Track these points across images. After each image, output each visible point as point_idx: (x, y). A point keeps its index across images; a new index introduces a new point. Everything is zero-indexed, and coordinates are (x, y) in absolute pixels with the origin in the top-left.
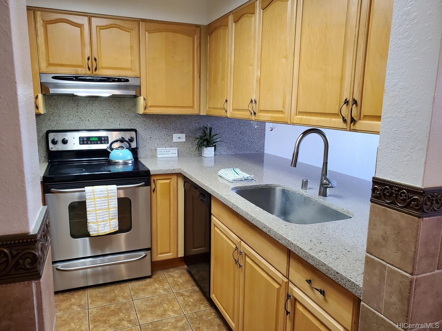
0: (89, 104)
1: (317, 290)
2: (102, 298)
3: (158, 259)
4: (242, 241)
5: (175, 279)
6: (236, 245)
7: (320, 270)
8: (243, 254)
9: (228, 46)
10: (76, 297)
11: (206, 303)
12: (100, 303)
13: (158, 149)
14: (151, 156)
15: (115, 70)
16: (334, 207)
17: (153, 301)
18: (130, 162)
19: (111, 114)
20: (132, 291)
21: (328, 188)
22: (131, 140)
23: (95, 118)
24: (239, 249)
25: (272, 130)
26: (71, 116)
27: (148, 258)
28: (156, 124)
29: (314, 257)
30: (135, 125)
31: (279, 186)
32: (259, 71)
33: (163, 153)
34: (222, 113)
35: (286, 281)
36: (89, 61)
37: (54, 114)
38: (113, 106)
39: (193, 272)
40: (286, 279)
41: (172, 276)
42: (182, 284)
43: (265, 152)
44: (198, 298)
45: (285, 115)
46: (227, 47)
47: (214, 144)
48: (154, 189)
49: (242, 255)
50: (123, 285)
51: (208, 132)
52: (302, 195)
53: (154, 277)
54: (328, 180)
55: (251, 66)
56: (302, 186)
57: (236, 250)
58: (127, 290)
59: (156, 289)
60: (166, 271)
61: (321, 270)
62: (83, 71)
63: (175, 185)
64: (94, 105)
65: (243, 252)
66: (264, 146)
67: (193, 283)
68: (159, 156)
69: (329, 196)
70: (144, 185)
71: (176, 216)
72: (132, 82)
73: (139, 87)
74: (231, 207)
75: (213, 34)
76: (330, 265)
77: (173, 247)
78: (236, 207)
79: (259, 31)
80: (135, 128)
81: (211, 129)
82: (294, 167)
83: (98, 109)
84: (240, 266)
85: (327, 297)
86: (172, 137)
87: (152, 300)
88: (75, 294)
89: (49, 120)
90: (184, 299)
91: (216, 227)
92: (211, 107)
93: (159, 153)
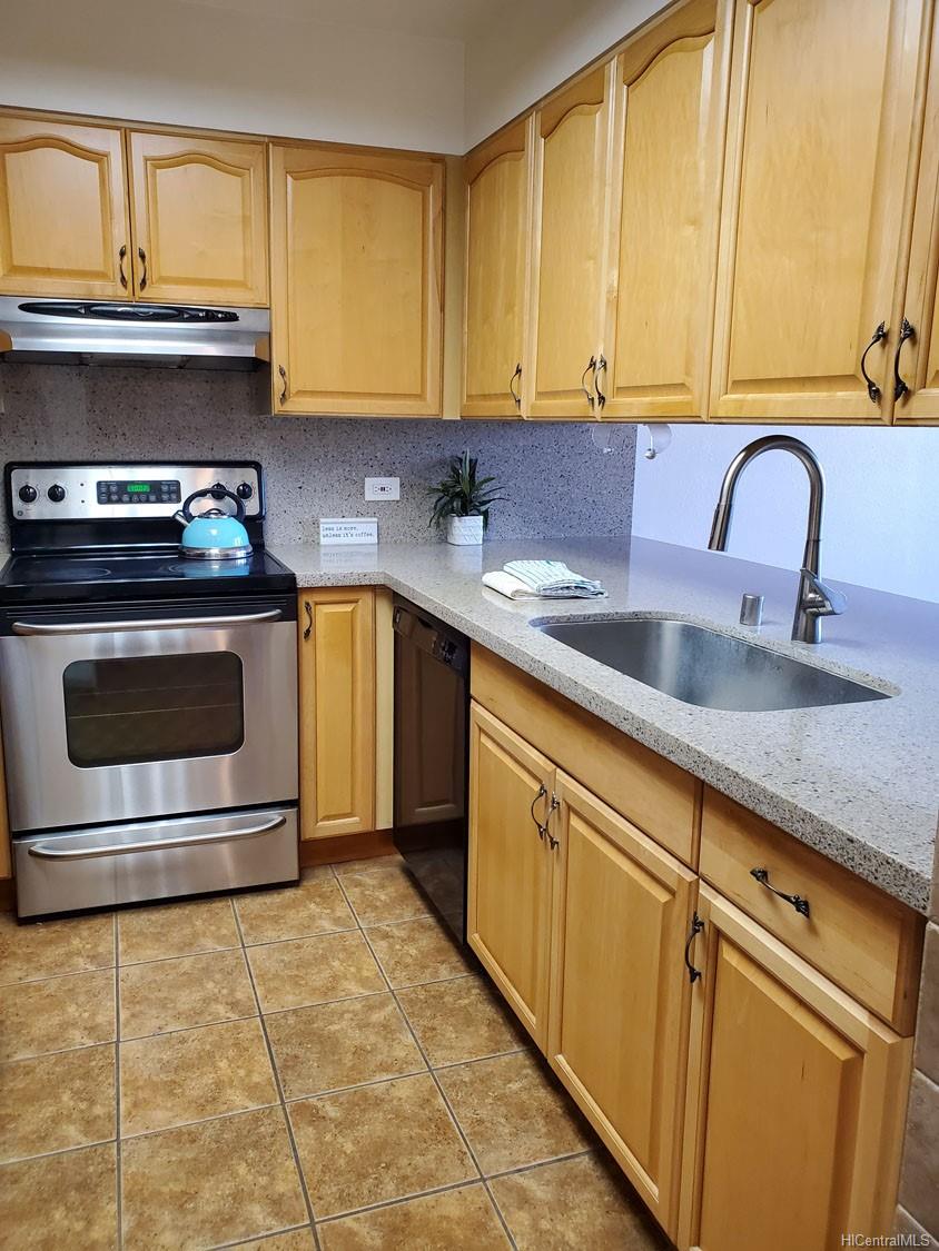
0: (126, 388)
1: (787, 898)
2: (158, 940)
3: (319, 834)
4: (558, 770)
5: (367, 892)
6: (540, 781)
7: (795, 835)
8: (563, 805)
9: (525, 208)
10: (85, 933)
11: (455, 959)
12: (149, 952)
13: (322, 520)
14: (301, 541)
15: (197, 288)
16: (840, 672)
17: (302, 950)
18: (241, 554)
19: (189, 417)
20: (243, 922)
21: (820, 618)
22: (245, 492)
23: (142, 429)
24: (551, 793)
25: (652, 457)
27: (290, 830)
28: (316, 449)
29: (777, 797)
30: (256, 450)
31: (673, 617)
32: (616, 273)
33: (335, 532)
34: (507, 409)
35: (689, 880)
36: (125, 258)
37: (28, 417)
39: (421, 873)
40: (691, 873)
41: (358, 884)
42: (386, 905)
43: (633, 534)
44: (432, 946)
45: (690, 397)
46: (521, 209)
47: (483, 508)
48: (308, 631)
49: (559, 811)
50: (218, 905)
51: (465, 471)
52: (740, 642)
53: (305, 883)
54: (821, 591)
55: (591, 258)
56: (743, 615)
57: (541, 795)
58: (230, 920)
59: (312, 918)
60: (342, 868)
61: (798, 836)
62: (107, 290)
63: (369, 619)
65: (561, 801)
66: (630, 516)
67: (419, 903)
68: (323, 541)
69: (822, 641)
70: (281, 618)
71: (370, 710)
72: (246, 321)
73: (267, 337)
74: (526, 668)
75: (483, 180)
76: (829, 819)
77: (362, 801)
78: (541, 667)
79: (616, 153)
80: (257, 459)
81: (473, 464)
82: (717, 549)
83: (150, 403)
84: (553, 843)
85: (815, 920)
86: (363, 487)
87: (299, 947)
88: (81, 927)
89: (14, 431)
90: (391, 947)
91: (483, 736)
92: (473, 393)
93: (325, 533)
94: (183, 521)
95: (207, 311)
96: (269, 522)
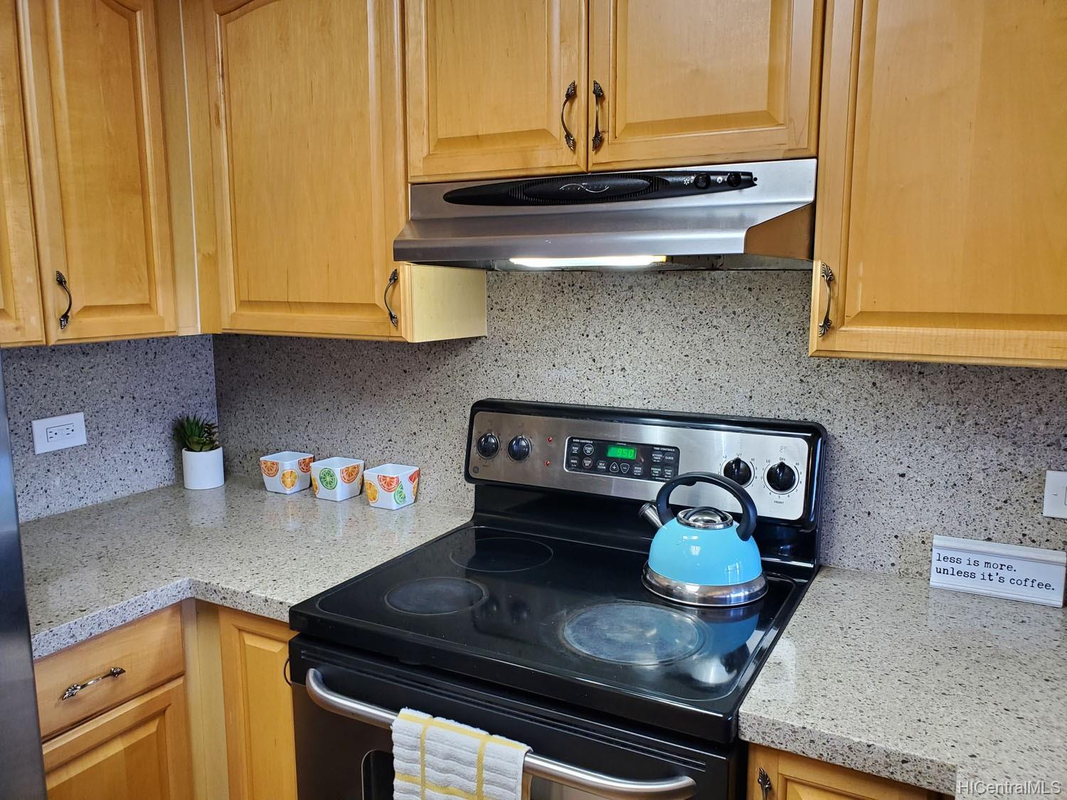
0: (631, 302)
13: (940, 539)
14: (894, 570)
19: (718, 347)
23: (648, 363)
26: (564, 351)
28: (941, 408)
30: (824, 404)
33: (963, 567)
36: (576, 102)
37: (511, 342)
38: (730, 311)
64: (648, 309)
68: (936, 580)
83: (662, 325)
86: (1041, 488)
89: (496, 360)
93: (943, 565)
94: (652, 514)
95: (697, 174)
96: (838, 528)
